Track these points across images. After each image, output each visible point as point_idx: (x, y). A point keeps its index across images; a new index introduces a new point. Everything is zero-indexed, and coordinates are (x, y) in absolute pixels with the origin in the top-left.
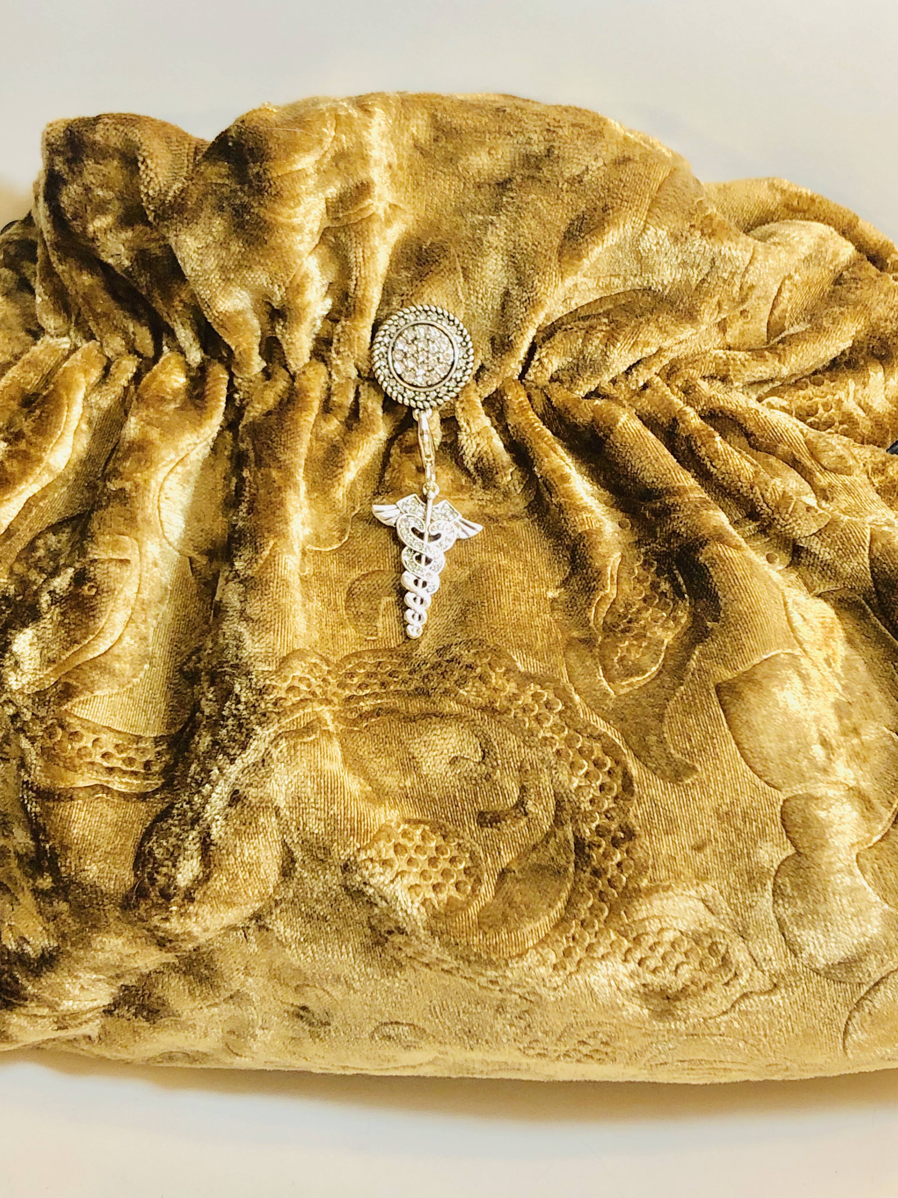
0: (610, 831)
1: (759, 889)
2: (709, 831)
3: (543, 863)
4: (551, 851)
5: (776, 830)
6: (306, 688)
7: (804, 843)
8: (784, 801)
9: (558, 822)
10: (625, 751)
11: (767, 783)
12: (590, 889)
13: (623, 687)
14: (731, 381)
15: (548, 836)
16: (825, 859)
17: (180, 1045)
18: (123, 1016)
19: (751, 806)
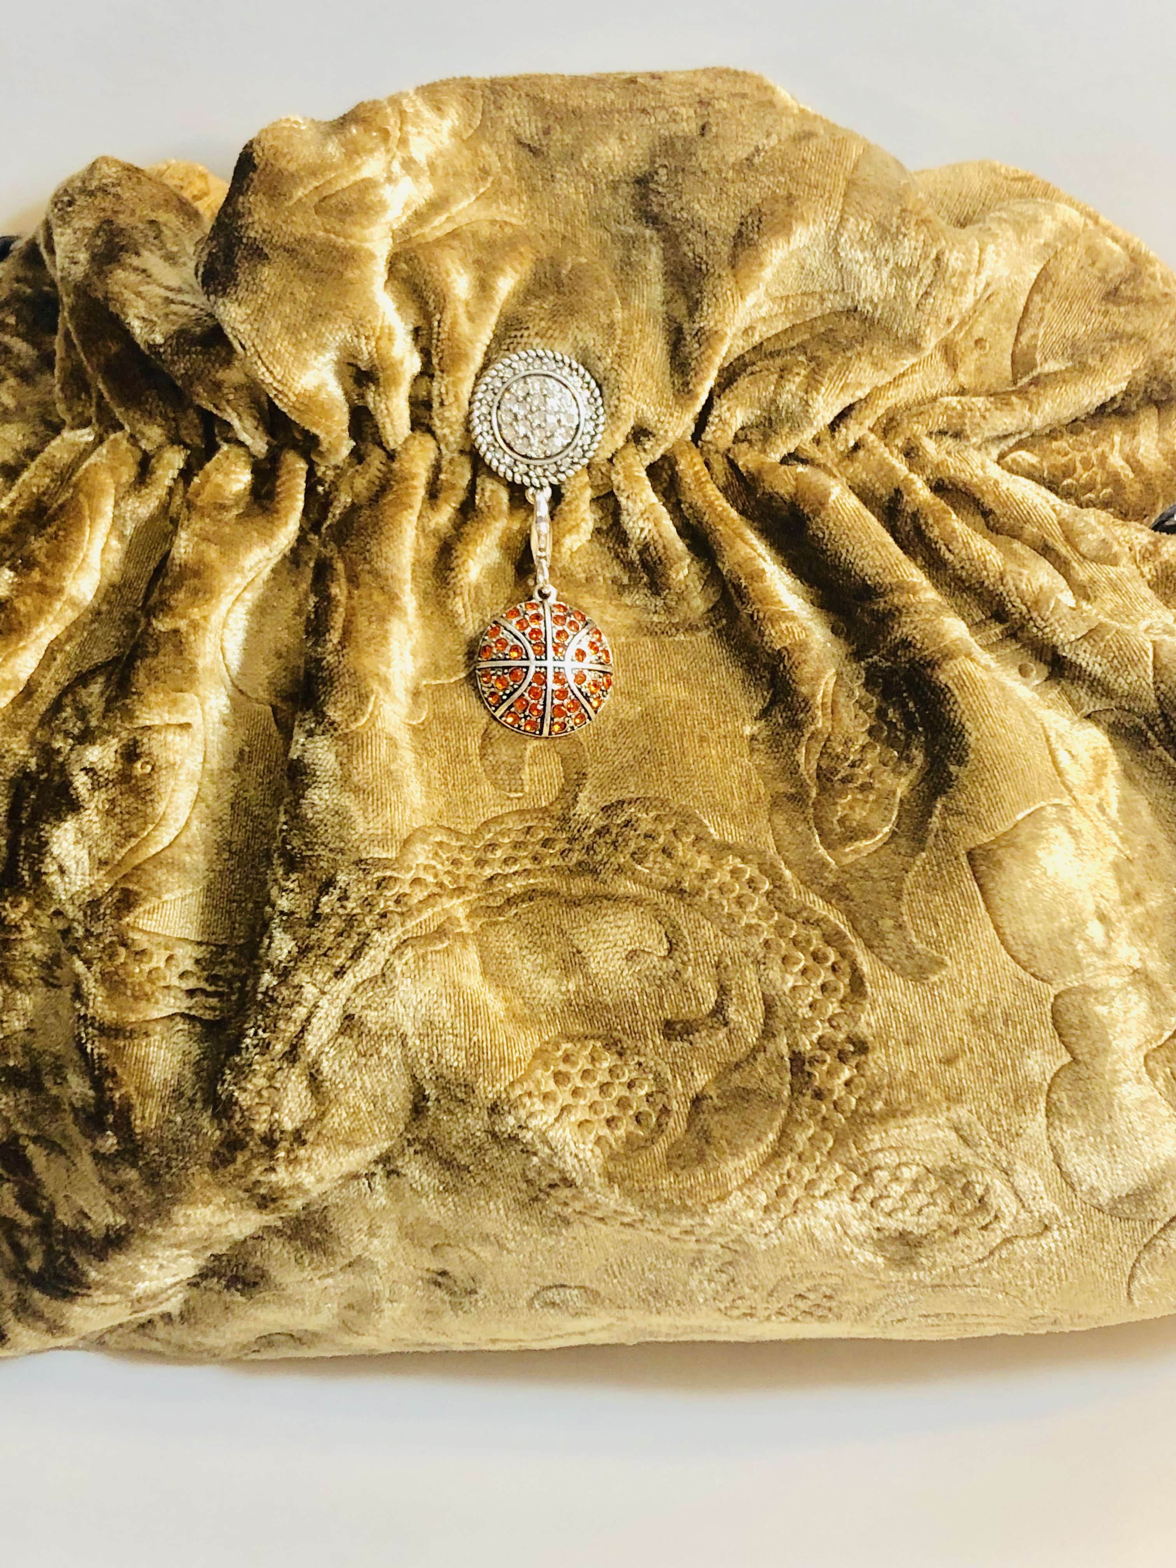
0: (835, 1043)
1: (1028, 1110)
2: (961, 1039)
3: (749, 1086)
4: (761, 1070)
5: (1047, 1033)
6: (431, 879)
7: (1082, 1049)
8: (1056, 997)
9: (768, 1033)
10: (853, 940)
11: (1033, 975)
12: (810, 1116)
13: (846, 855)
14: (967, 438)
15: (755, 1050)
16: (1108, 1067)
17: (285, 1322)
18: (211, 1289)
19: (1014, 1005)
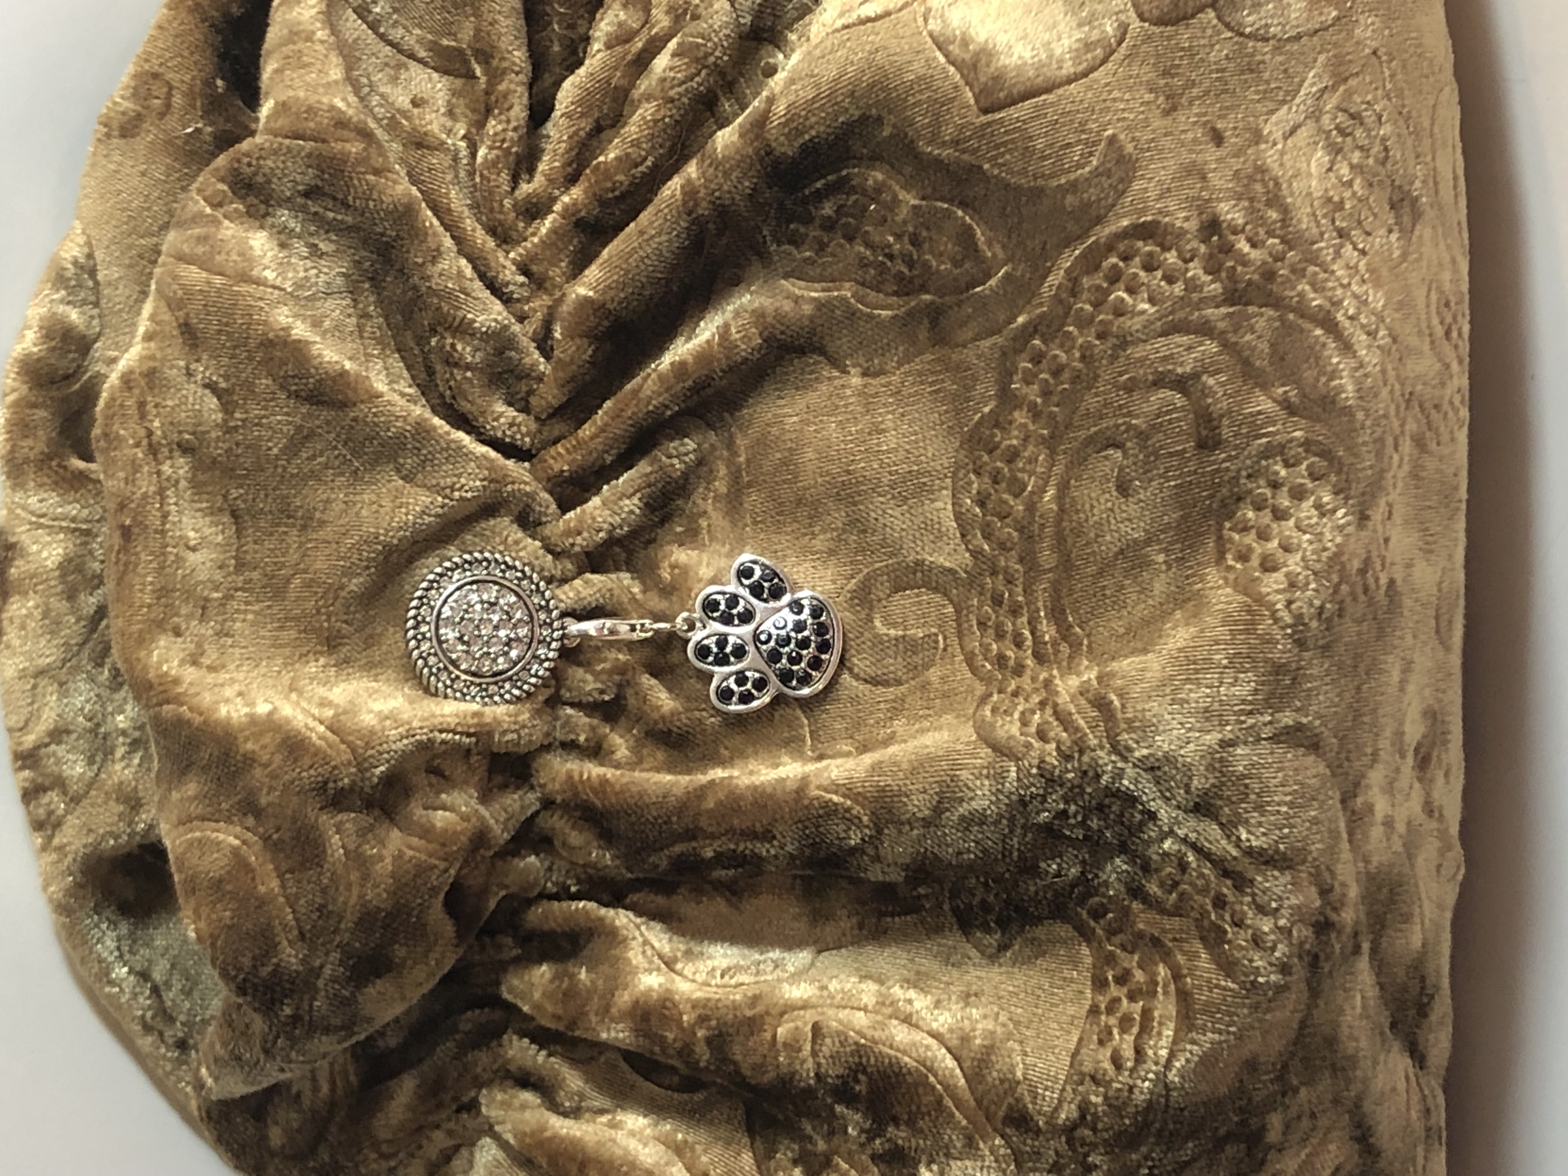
0: (1212, 256)
2: (1194, 124)
3: (1268, 350)
4: (1248, 338)
5: (1181, 32)
6: (1037, 717)
8: (1143, 20)
9: (1204, 330)
10: (1093, 239)
11: (1119, 44)
12: (1292, 287)
13: (994, 255)
15: (1225, 345)
19: (1155, 66)
